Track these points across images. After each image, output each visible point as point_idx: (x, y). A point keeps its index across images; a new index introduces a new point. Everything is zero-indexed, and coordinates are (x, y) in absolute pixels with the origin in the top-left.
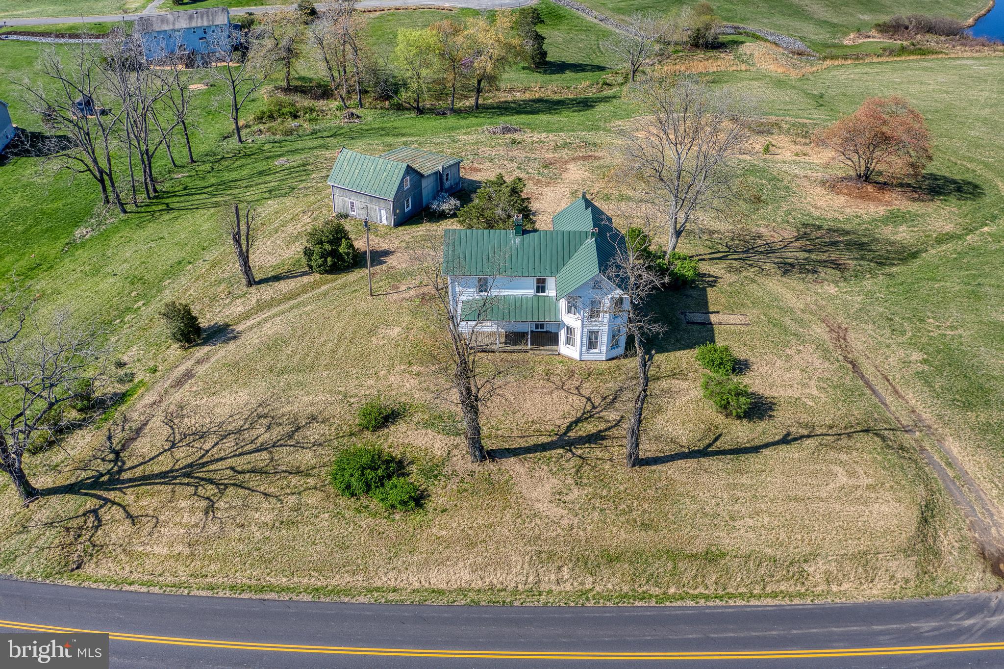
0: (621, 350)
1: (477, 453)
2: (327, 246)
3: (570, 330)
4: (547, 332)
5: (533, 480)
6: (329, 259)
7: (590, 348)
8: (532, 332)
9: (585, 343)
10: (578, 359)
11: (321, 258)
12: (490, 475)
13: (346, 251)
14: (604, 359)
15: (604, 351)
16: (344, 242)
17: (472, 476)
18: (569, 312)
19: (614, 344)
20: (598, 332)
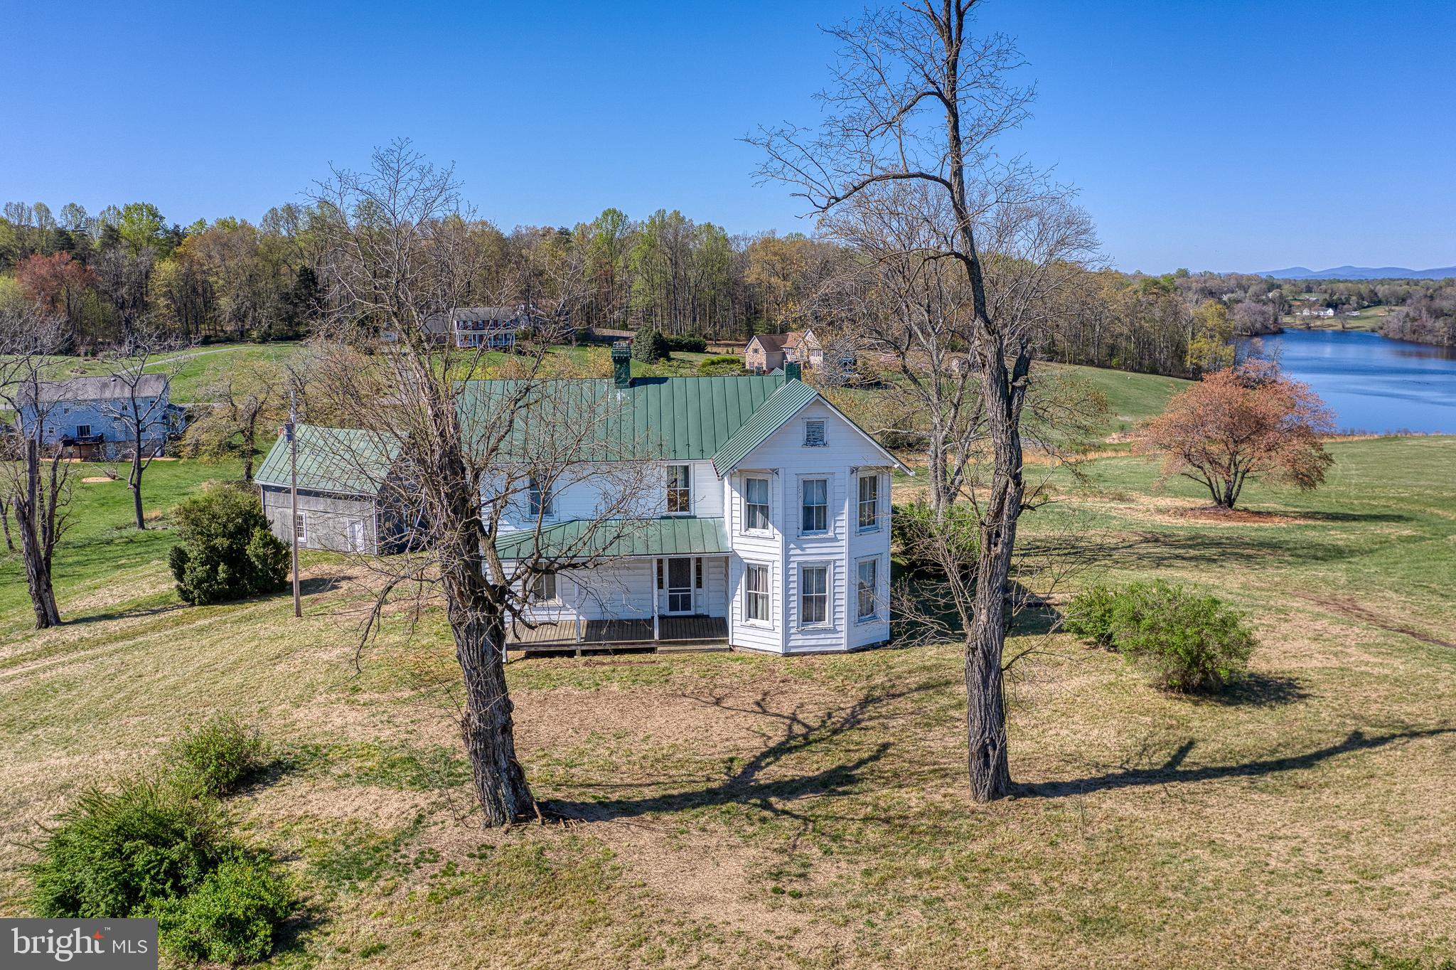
0: (881, 627)
1: (503, 790)
2: (221, 542)
3: (755, 574)
4: (697, 617)
5: (683, 853)
6: (221, 567)
7: (807, 619)
8: (661, 618)
9: (795, 603)
10: (780, 650)
11: (203, 564)
12: (541, 852)
13: (261, 551)
14: (844, 648)
15: (843, 626)
16: (257, 533)
17: (483, 857)
18: (751, 524)
19: (865, 611)
20: (824, 571)
